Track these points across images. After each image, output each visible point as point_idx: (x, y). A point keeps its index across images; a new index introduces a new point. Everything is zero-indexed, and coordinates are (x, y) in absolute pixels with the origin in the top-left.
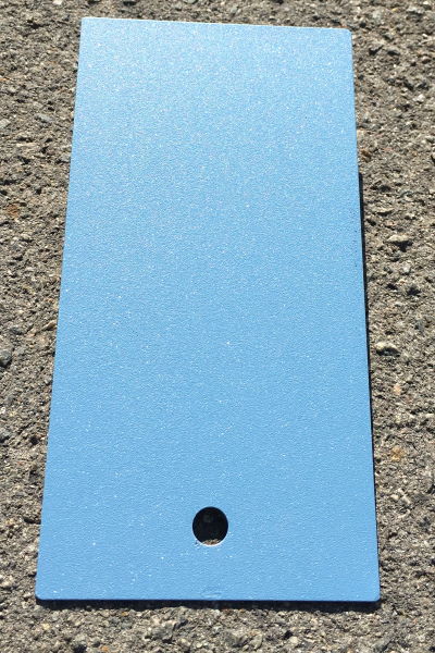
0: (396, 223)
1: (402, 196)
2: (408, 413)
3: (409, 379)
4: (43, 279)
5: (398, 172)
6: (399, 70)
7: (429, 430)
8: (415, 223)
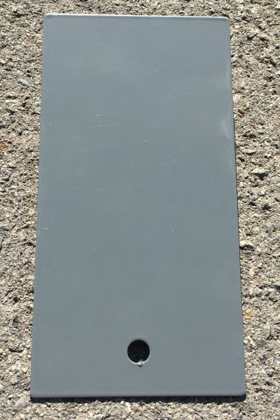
0: (258, 160)
1: (263, 142)
2: (257, 288)
3: (259, 266)
4: (22, 194)
5: (262, 124)
6: (267, 51)
7: (270, 299)
8: (271, 161)
